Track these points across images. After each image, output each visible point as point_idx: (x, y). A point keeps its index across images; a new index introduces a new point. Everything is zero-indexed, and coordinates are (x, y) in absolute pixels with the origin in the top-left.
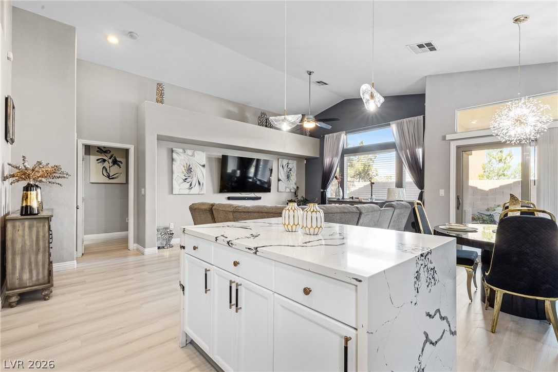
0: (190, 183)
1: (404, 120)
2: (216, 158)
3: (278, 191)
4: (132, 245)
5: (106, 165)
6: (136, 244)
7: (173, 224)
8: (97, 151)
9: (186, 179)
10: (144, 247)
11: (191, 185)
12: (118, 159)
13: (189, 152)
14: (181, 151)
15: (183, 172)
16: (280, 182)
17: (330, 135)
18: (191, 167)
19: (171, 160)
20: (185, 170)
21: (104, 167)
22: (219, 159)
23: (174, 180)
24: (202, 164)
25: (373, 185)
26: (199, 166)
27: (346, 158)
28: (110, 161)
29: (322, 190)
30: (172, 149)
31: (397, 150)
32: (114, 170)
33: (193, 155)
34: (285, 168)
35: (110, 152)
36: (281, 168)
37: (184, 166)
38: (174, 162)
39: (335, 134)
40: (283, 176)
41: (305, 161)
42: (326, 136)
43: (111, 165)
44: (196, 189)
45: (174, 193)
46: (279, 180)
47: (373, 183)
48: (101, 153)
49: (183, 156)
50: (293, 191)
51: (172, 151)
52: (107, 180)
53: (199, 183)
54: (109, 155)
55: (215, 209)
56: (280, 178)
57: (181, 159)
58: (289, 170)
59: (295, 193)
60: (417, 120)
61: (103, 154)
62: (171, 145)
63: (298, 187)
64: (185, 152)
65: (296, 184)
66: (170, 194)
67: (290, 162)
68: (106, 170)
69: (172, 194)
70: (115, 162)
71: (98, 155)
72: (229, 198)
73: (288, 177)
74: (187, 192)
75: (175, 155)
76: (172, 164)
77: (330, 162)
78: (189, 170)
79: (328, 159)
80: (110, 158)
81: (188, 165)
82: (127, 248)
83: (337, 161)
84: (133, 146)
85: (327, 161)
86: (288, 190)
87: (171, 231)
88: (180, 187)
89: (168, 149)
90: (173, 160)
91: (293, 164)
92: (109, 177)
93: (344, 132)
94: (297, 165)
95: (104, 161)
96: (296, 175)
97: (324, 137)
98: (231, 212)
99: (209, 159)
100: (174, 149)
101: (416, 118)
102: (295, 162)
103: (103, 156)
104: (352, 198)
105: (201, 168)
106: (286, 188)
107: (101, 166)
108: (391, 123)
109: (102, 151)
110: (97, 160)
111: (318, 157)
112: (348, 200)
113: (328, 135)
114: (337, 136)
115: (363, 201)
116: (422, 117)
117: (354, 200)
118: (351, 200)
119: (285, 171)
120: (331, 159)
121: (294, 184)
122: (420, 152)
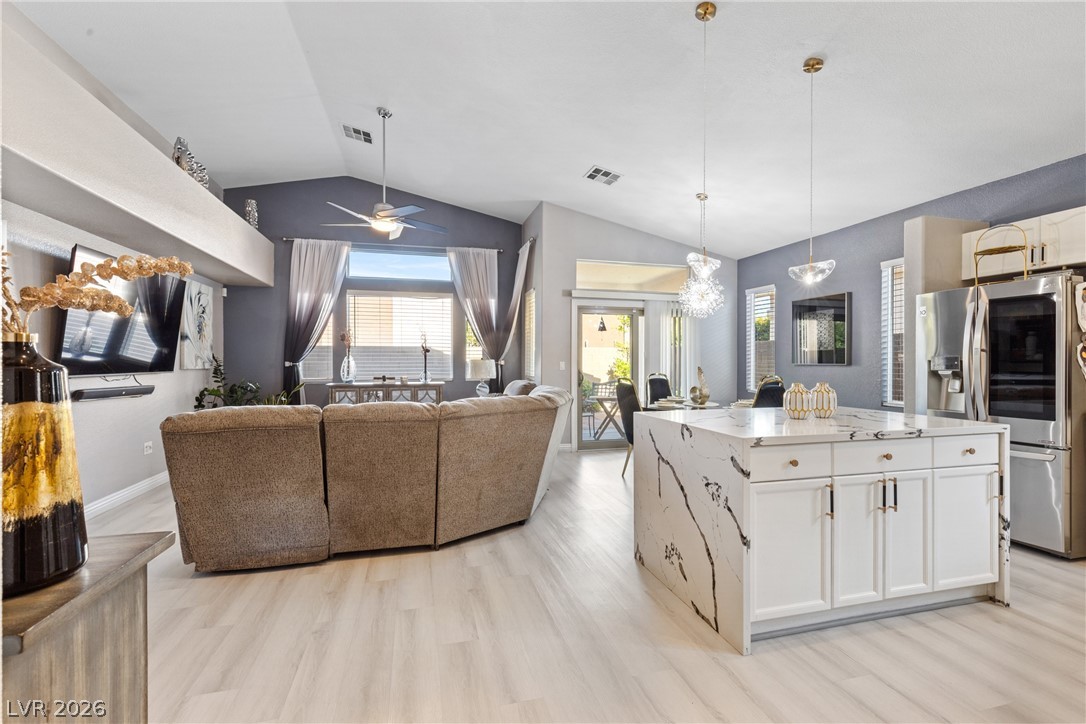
1: (471, 249)
3: (180, 368)
16: (186, 343)
17: (311, 241)
25: (427, 354)
27: (350, 299)
29: (287, 364)
31: (456, 296)
34: (195, 303)
39: (324, 243)
40: (191, 328)
41: (225, 290)
42: (297, 241)
46: (184, 338)
47: (428, 351)
50: (208, 366)
56: (187, 331)
58: (201, 310)
59: (216, 372)
60: (489, 255)
63: (214, 357)
65: (212, 348)
67: (204, 288)
73: (200, 330)
77: (311, 302)
79: (306, 296)
83: (328, 302)
85: (302, 299)
86: (199, 365)
91: (208, 296)
93: (350, 243)
94: (213, 298)
96: (213, 325)
97: (292, 243)
101: (487, 252)
102: (211, 290)
104: (384, 378)
106: (197, 357)
108: (448, 248)
111: (272, 284)
112: (372, 383)
113: (304, 241)
114: (331, 249)
115: (409, 383)
116: (496, 251)
117: (387, 382)
118: (380, 382)
119: (196, 313)
120: (313, 296)
121: (209, 348)
122: (493, 304)
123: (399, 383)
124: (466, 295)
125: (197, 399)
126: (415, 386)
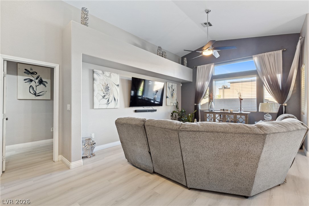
0: (108, 99)
1: (266, 54)
2: (126, 80)
3: (166, 105)
4: (57, 157)
5: (33, 84)
6: (60, 155)
7: (94, 134)
8: (25, 72)
9: (104, 96)
10: (70, 161)
11: (108, 101)
12: (43, 80)
13: (107, 74)
14: (101, 72)
15: (102, 90)
16: (168, 99)
17: (202, 66)
18: (108, 86)
19: (92, 79)
20: (104, 88)
21: (31, 86)
22: (129, 80)
23: (95, 97)
24: (117, 84)
25: (242, 101)
26: (115, 85)
27: (214, 82)
28: (37, 81)
29: (195, 104)
30: (93, 70)
31: (258, 76)
32: (40, 89)
33: (110, 76)
34: (171, 88)
35: (37, 73)
36: (168, 89)
37: (103, 85)
38: (95, 82)
39: (205, 65)
40: (169, 95)
41: (181, 84)
42: (198, 67)
43: (37, 84)
44: (112, 105)
45: (95, 108)
46: (167, 97)
47: (242, 99)
48: (28, 74)
49: (102, 77)
50: (175, 105)
51: (93, 72)
52: (34, 97)
53: (115, 100)
54: (36, 76)
55: (149, 126)
56: (168, 96)
57: (100, 79)
59: (177, 107)
60: (277, 54)
61: (30, 75)
62: (92, 67)
63: (177, 102)
64: (104, 74)
65: (176, 100)
66: (91, 109)
67: (173, 84)
68: (33, 89)
69: (93, 108)
70: (41, 82)
71: (26, 76)
72: (136, 111)
73: (172, 95)
74: (105, 106)
75: (95, 76)
76: (93, 83)
78: (107, 88)
79: (200, 83)
80: (37, 79)
81: (106, 84)
82: (52, 159)
83: (207, 84)
84: (59, 65)
85: (199, 84)
86: (172, 104)
87: (93, 141)
88: (99, 102)
89: (90, 70)
90: (94, 79)
91: (175, 86)
92: (35, 94)
93: (214, 64)
94: (177, 87)
95: (31, 81)
96: (177, 94)
97: (196, 68)
98: (176, 130)
99: (122, 80)
100: (95, 70)
101: (275, 52)
102: (176, 84)
103: (29, 77)
104: (224, 110)
105: (116, 87)
106: (171, 103)
107: (28, 85)
108: (253, 56)
109: (30, 72)
110: (25, 80)
111: (192, 81)
112: (219, 112)
113: (200, 66)
114: (208, 67)
115: (233, 112)
116: (281, 51)
117: (225, 111)
118: (223, 111)
119: (171, 91)
120: (202, 83)
121: (175, 100)
122: (279, 77)
123: (229, 112)
124: (263, 74)
125: (172, 113)
126: (235, 114)
